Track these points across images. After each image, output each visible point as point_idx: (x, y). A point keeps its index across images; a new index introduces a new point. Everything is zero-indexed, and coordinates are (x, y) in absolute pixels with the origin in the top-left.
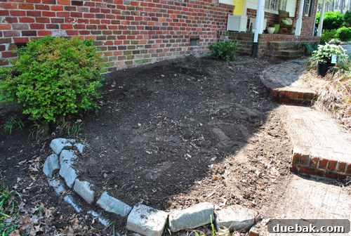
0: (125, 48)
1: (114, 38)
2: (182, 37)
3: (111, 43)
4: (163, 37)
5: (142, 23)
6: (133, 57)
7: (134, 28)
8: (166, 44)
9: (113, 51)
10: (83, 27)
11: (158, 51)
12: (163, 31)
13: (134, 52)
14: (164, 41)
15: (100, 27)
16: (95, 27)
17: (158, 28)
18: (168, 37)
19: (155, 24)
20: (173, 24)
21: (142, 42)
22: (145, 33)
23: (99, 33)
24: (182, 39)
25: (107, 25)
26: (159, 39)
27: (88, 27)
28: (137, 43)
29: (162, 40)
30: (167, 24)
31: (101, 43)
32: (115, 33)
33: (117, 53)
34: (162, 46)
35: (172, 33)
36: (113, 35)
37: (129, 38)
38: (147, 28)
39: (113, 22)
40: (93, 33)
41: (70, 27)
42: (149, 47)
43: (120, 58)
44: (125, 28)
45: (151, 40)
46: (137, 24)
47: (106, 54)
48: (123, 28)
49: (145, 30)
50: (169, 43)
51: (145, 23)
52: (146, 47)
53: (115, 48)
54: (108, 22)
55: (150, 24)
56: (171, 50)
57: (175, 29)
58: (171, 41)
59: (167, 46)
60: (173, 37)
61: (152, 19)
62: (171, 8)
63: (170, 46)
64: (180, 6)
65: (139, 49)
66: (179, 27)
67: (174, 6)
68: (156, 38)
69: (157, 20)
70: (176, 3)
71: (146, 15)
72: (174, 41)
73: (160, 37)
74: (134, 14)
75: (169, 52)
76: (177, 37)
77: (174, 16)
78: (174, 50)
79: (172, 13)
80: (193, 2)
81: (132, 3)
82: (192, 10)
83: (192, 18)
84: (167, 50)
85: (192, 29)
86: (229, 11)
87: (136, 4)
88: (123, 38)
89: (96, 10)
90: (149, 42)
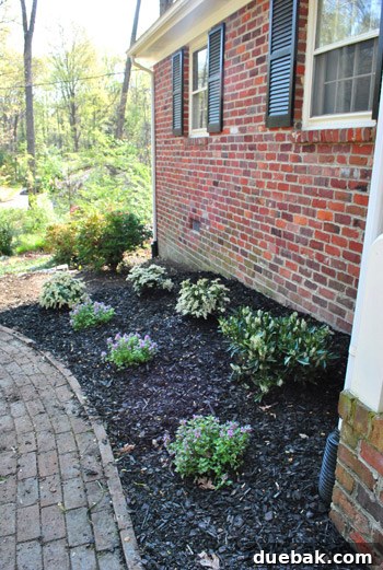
1: (237, 234)
3: (235, 241)
4: (300, 261)
5: (268, 220)
6: (254, 275)
7: (256, 226)
8: (305, 278)
9: (235, 253)
10: (217, 212)
11: (288, 285)
12: (300, 246)
13: (255, 268)
14: (301, 271)
15: (227, 216)
16: (224, 214)
17: (290, 237)
18: (311, 264)
19: (287, 227)
20: (324, 237)
21: (265, 255)
22: (271, 240)
23: (227, 223)
25: (233, 215)
26: (292, 261)
27: (220, 213)
28: (258, 252)
29: (299, 265)
30: (309, 233)
31: (227, 237)
32: (238, 227)
33: (239, 259)
34: (299, 281)
35: (321, 258)
36: (237, 230)
37: (252, 240)
38: (274, 231)
39: (238, 212)
40: (223, 222)
41: (211, 210)
42: (277, 269)
43: (241, 268)
44: (246, 222)
45: (279, 257)
46: (261, 220)
47: (230, 253)
49: (270, 234)
50: (311, 279)
51: (271, 222)
52: (272, 266)
54: (234, 210)
55: (279, 224)
56: (316, 299)
57: (331, 251)
58: (317, 278)
59: (308, 284)
60: (324, 270)
61: (285, 216)
62: (323, 193)
63: (314, 287)
64: (348, 191)
65: (260, 264)
66: (341, 249)
67: (330, 188)
68: (287, 256)
69: (289, 218)
70: (336, 184)
71: (274, 206)
72: (323, 280)
73: (295, 258)
74: (258, 201)
75: (310, 301)
76: (331, 273)
77: (327, 217)
78: (323, 304)
79: (323, 205)
81: (257, 184)
84: (306, 293)
87: (262, 184)
88: (244, 238)
89: (226, 192)
90: (276, 259)
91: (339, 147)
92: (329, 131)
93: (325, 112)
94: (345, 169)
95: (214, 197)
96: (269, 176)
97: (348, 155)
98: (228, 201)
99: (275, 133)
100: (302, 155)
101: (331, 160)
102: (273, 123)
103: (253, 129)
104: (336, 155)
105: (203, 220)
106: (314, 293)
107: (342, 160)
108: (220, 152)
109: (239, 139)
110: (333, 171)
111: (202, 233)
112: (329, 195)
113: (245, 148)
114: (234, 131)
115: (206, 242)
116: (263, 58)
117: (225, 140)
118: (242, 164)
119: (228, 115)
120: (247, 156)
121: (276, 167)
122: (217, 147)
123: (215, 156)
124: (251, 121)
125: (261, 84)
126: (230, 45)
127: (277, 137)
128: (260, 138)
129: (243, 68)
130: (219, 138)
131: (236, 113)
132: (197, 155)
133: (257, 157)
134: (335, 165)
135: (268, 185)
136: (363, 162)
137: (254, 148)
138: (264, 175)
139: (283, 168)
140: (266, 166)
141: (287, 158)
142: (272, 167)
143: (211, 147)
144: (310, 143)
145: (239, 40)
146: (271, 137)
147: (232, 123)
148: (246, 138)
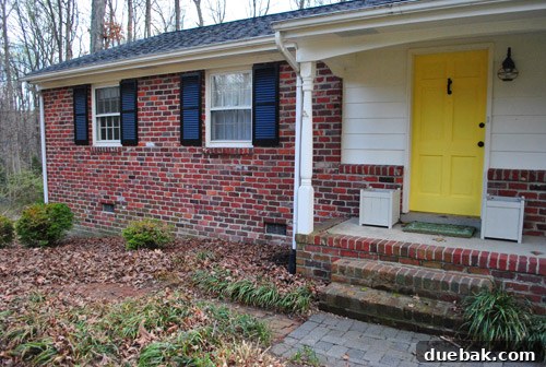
0: (168, 219)
1: (158, 208)
3: (156, 212)
4: (216, 214)
5: (186, 196)
6: (176, 230)
7: (176, 200)
8: (219, 223)
10: (135, 196)
11: (207, 229)
12: (214, 206)
13: (178, 225)
14: (216, 219)
15: (148, 197)
16: (143, 197)
17: (207, 203)
18: (221, 215)
19: (202, 198)
20: (230, 200)
21: (186, 216)
22: (190, 207)
23: (147, 201)
24: (247, 221)
25: (153, 196)
26: (208, 216)
27: (139, 196)
28: (180, 216)
29: (214, 217)
30: (220, 199)
31: (148, 211)
32: (159, 203)
34: (215, 224)
35: (229, 210)
36: (157, 205)
37: (172, 209)
38: (191, 201)
39: (158, 193)
40: (142, 201)
41: (127, 195)
42: (196, 222)
44: (168, 199)
45: (198, 215)
46: (180, 196)
48: (166, 199)
49: (189, 203)
50: (223, 222)
51: (190, 196)
52: (192, 222)
53: (159, 217)
54: (153, 193)
55: (195, 197)
56: (227, 232)
57: (233, 205)
58: (227, 221)
59: (221, 225)
60: (231, 216)
61: (199, 192)
62: (225, 178)
63: (226, 226)
64: (242, 176)
65: (183, 222)
66: (241, 204)
67: (230, 175)
68: (204, 213)
69: (204, 193)
70: (233, 173)
71: (190, 187)
72: (232, 221)
73: (210, 213)
74: (177, 186)
75: (224, 233)
76: (237, 216)
77: (232, 189)
78: (233, 233)
79: (227, 184)
80: (266, 169)
81: (175, 176)
82: (265, 181)
83: (266, 192)
84: (220, 231)
85: (268, 209)
86: (381, 180)
87: (179, 176)
88: (166, 208)
89: (145, 183)
90: (195, 217)
91: (234, 156)
92: (228, 149)
93: (217, 138)
94: (239, 166)
95: (130, 186)
96: (186, 171)
97: (240, 160)
98: (146, 188)
99: (188, 148)
100: (210, 160)
101: (230, 162)
102: (184, 142)
103: (169, 145)
104: (232, 160)
105: (119, 203)
106: (227, 229)
107: (237, 162)
108: (135, 158)
109: (154, 150)
110: (232, 168)
111: (118, 212)
112: (231, 179)
113: (161, 155)
114: (150, 145)
115: (123, 217)
116: (175, 107)
117: (141, 150)
118: (159, 165)
119: (143, 135)
120: (164, 160)
121: (191, 166)
122: (132, 155)
123: (130, 159)
124: (166, 139)
125: (173, 120)
126: (143, 94)
127: (190, 150)
128: (176, 150)
129: (156, 109)
130: (134, 148)
131: (151, 134)
132: (108, 158)
133: (174, 160)
134: (232, 165)
135: (185, 176)
136: (249, 163)
137: (171, 155)
138: (181, 171)
139: (196, 166)
140: (182, 166)
141: (198, 161)
142: (186, 166)
143: (125, 154)
144: (215, 154)
145: (152, 93)
146: (185, 150)
147: (147, 140)
148: (162, 150)
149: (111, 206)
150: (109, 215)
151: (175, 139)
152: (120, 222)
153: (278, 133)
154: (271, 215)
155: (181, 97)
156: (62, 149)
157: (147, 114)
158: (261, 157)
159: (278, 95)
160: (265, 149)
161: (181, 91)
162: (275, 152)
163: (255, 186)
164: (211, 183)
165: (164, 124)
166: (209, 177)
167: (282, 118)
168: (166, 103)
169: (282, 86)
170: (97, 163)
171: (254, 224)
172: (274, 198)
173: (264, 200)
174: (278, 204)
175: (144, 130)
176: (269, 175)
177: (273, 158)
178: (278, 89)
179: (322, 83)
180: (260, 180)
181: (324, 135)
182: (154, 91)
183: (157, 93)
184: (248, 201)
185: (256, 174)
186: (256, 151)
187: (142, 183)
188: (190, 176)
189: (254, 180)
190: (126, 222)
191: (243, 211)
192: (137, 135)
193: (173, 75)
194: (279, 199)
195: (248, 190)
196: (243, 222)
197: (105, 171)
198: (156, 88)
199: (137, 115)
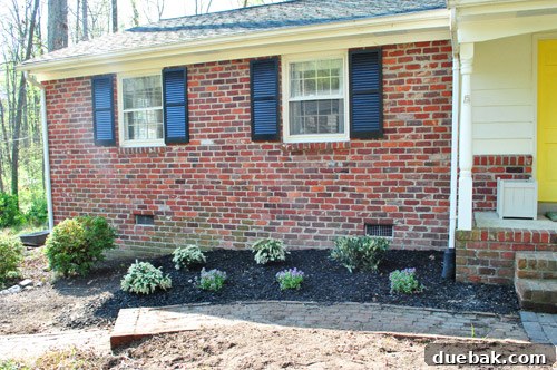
0: (233, 227)
1: (218, 215)
2: (343, 220)
3: (216, 221)
4: (300, 219)
5: (257, 200)
6: (245, 240)
7: (246, 205)
8: (304, 228)
9: (217, 230)
10: (185, 203)
12: (297, 210)
13: (247, 234)
14: (300, 224)
15: (202, 204)
16: (197, 204)
17: (288, 206)
18: (308, 218)
19: (281, 201)
20: (319, 201)
21: (258, 223)
22: (262, 212)
23: (202, 209)
24: (342, 223)
25: (211, 202)
26: (289, 221)
27: (190, 204)
28: (251, 223)
29: (297, 222)
30: (304, 201)
31: (204, 220)
32: (220, 210)
33: (223, 233)
34: (298, 230)
35: (318, 213)
36: (217, 212)
37: (239, 216)
38: (266, 206)
39: (219, 199)
40: (195, 209)
41: (174, 203)
42: (273, 229)
43: (227, 239)
44: (233, 205)
45: (275, 221)
46: (251, 200)
47: (209, 231)
48: (231, 205)
49: (263, 208)
50: (310, 227)
51: (265, 200)
52: (266, 229)
53: (220, 227)
54: (212, 199)
55: (271, 200)
56: (316, 238)
57: (323, 207)
58: (315, 225)
59: (306, 231)
60: (321, 219)
61: (277, 194)
62: (312, 177)
63: (314, 231)
64: (335, 174)
65: (254, 230)
66: (334, 205)
67: (320, 173)
68: (284, 218)
69: (285, 195)
70: (323, 171)
71: (265, 189)
72: (323, 225)
73: (292, 218)
75: (311, 240)
76: (329, 219)
77: (322, 189)
78: (324, 238)
79: (316, 183)
80: (367, 165)
81: (243, 177)
82: (367, 177)
83: (366, 190)
84: (305, 237)
85: (369, 208)
86: (509, 170)
87: (248, 177)
88: (229, 216)
89: (200, 187)
90: (272, 223)
91: (324, 152)
92: (317, 144)
93: (297, 133)
95: (177, 192)
97: (332, 156)
98: (201, 193)
99: (261, 144)
100: (292, 157)
101: (319, 159)
102: (256, 138)
103: (235, 142)
104: (322, 156)
105: (162, 213)
106: (315, 234)
107: (328, 158)
108: (185, 158)
110: (321, 165)
111: (160, 224)
112: (321, 177)
113: (224, 154)
114: (208, 142)
115: (168, 229)
116: (242, 98)
117: (194, 149)
118: (219, 165)
119: (197, 131)
120: (227, 160)
121: (266, 165)
122: (180, 155)
123: (176, 161)
124: (230, 135)
125: (241, 113)
126: (196, 84)
127: (264, 147)
128: (244, 147)
129: (215, 100)
130: (184, 147)
131: (209, 130)
132: (145, 161)
133: (240, 159)
134: (322, 161)
135: (257, 177)
136: (344, 158)
137: (237, 154)
138: (251, 171)
139: (273, 165)
140: (253, 165)
141: (276, 159)
142: (259, 165)
143: (169, 155)
144: (298, 150)
145: (209, 83)
146: (257, 147)
147: (203, 137)
148: (224, 148)
149: (150, 217)
150: (145, 229)
151: (243, 135)
152: (163, 235)
153: (382, 124)
154: (374, 215)
155: (251, 86)
156: (73, 152)
157: (202, 107)
158: (359, 152)
159: (381, 83)
160: (366, 142)
161: (252, 79)
162: (379, 145)
163: (352, 184)
164: (293, 183)
165: (227, 118)
166: (291, 177)
167: (387, 108)
168: (229, 93)
169: (386, 72)
170: (128, 167)
171: (352, 227)
172: (377, 196)
173: (365, 198)
174: (383, 203)
175: (197, 125)
176: (370, 171)
177: (376, 152)
178: (381, 76)
179: (437, 69)
180: (358, 177)
181: (440, 124)
182: (212, 80)
183: (215, 82)
184: (342, 201)
185: (353, 171)
186: (353, 145)
187: (194, 188)
188: (265, 177)
189: (352, 177)
190: (171, 235)
191: (338, 213)
192: (188, 131)
193: (239, 61)
194: (385, 196)
195: (344, 189)
196: (338, 226)
197: (139, 177)
198: (215, 76)
199: (187, 108)
